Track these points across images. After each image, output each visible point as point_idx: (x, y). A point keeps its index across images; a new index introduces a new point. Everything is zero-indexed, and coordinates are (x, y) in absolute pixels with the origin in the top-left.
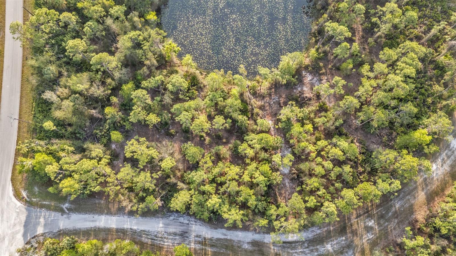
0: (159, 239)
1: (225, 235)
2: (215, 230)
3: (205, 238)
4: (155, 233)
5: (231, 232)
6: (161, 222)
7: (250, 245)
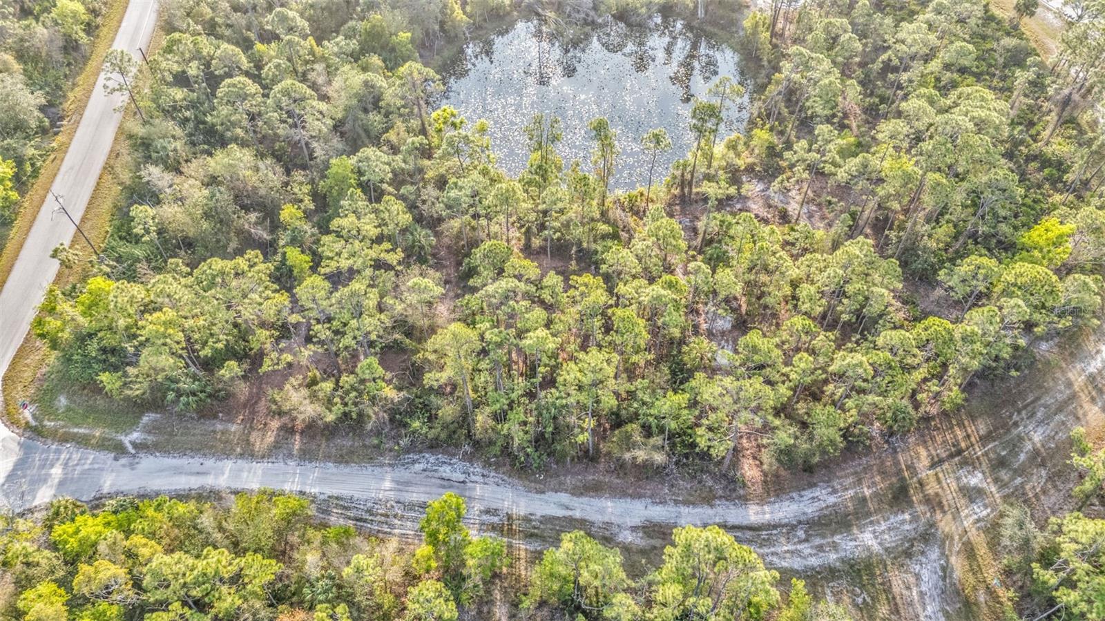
0: (378, 518)
1: (567, 508)
2: (538, 496)
3: (509, 517)
4: (369, 505)
5: (584, 499)
6: (388, 477)
7: (641, 535)
